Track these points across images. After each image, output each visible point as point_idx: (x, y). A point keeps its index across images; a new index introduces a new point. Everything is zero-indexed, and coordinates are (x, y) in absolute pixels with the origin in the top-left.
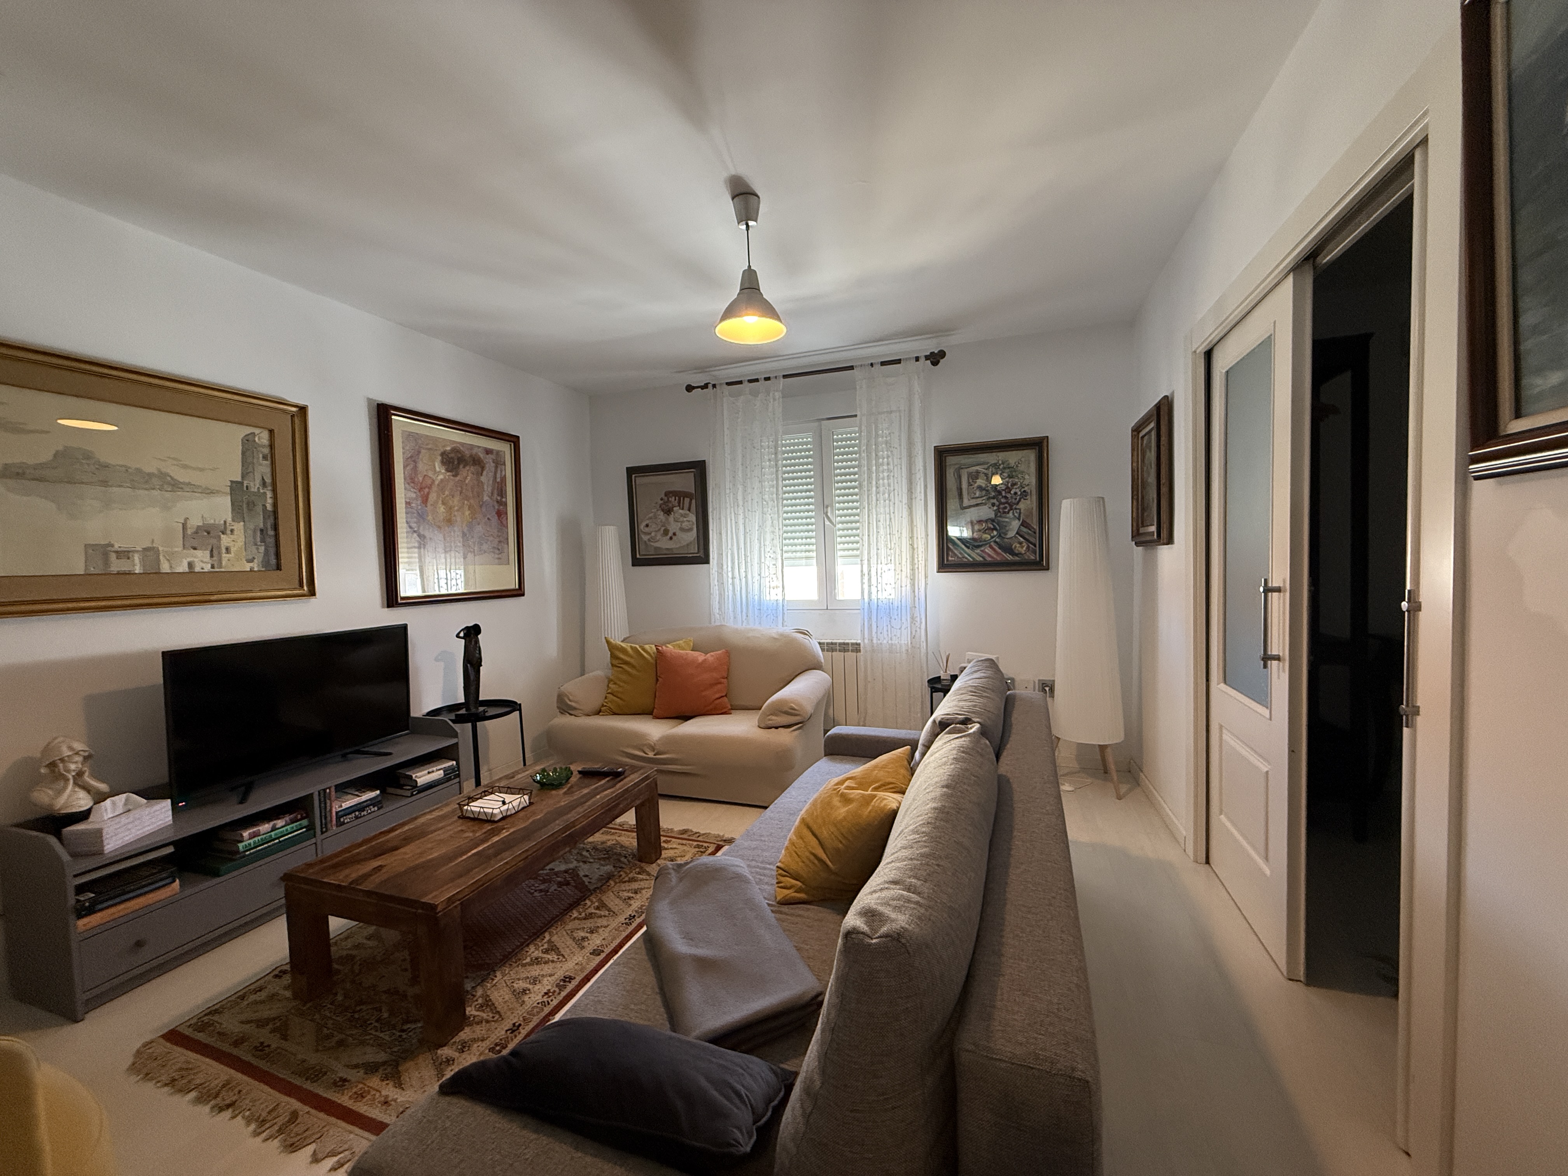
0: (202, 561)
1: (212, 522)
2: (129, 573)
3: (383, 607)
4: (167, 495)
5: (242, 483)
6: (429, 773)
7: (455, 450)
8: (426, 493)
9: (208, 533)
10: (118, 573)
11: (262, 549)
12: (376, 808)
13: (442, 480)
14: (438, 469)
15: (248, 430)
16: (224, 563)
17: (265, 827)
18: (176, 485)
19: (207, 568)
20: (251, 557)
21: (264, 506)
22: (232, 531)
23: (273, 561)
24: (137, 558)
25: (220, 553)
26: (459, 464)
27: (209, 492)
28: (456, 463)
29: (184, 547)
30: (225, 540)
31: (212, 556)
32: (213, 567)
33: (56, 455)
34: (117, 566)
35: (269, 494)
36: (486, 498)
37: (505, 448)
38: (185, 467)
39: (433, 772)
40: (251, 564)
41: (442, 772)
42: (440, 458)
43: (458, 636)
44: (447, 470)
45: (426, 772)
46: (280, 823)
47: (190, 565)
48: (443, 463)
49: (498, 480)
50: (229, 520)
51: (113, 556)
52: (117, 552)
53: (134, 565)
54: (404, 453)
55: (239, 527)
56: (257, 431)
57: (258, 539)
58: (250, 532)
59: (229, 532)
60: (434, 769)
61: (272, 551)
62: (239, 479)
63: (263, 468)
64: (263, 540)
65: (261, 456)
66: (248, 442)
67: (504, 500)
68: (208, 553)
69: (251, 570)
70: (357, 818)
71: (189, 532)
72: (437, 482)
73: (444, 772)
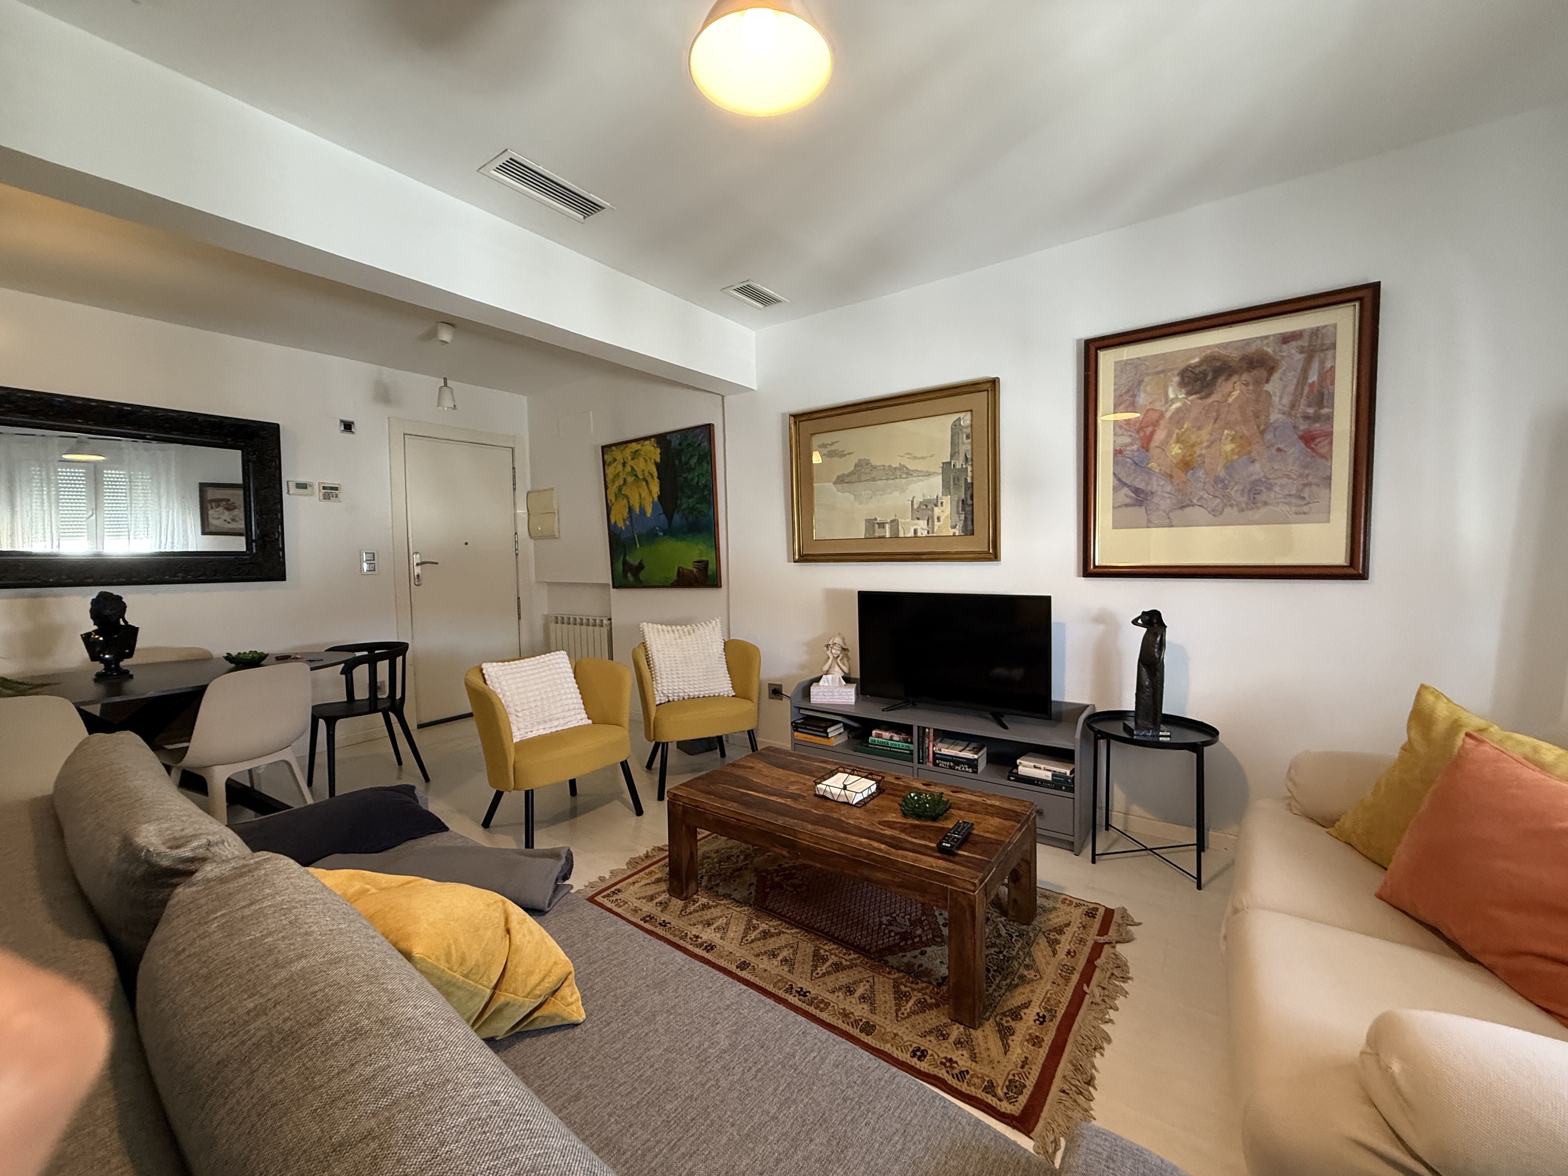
0: (922, 526)
1: (929, 497)
2: (884, 537)
3: (1079, 576)
4: (904, 481)
5: (950, 463)
7: (1207, 360)
8: (1148, 433)
9: (926, 506)
10: (879, 538)
11: (963, 517)
12: (970, 770)
14: (1171, 395)
15: (955, 417)
16: (935, 530)
17: (886, 735)
18: (909, 473)
19: (925, 533)
20: (954, 524)
21: (966, 479)
22: (942, 503)
23: (970, 527)
24: (887, 526)
25: (933, 522)
26: (1215, 378)
27: (929, 474)
28: (1209, 378)
29: (912, 519)
30: (937, 511)
31: (928, 524)
32: (928, 533)
33: (855, 467)
34: (878, 532)
35: (969, 469)
36: (1275, 417)
37: (1336, 318)
38: (915, 458)
40: (954, 530)
41: (1050, 774)
42: (1177, 379)
43: (1135, 622)
44: (1189, 394)
45: (1033, 764)
46: (896, 737)
47: (915, 531)
48: (1183, 384)
49: (1313, 378)
50: (940, 494)
51: (877, 526)
52: (879, 524)
53: (885, 532)
55: (947, 500)
56: (961, 415)
57: (960, 509)
58: (955, 504)
59: (939, 504)
60: (1042, 766)
61: (969, 517)
62: (949, 460)
63: (965, 446)
64: (963, 510)
65: (965, 436)
66: (956, 426)
67: (1325, 411)
68: (926, 522)
69: (954, 535)
70: (951, 767)
71: (915, 506)
73: (1053, 775)
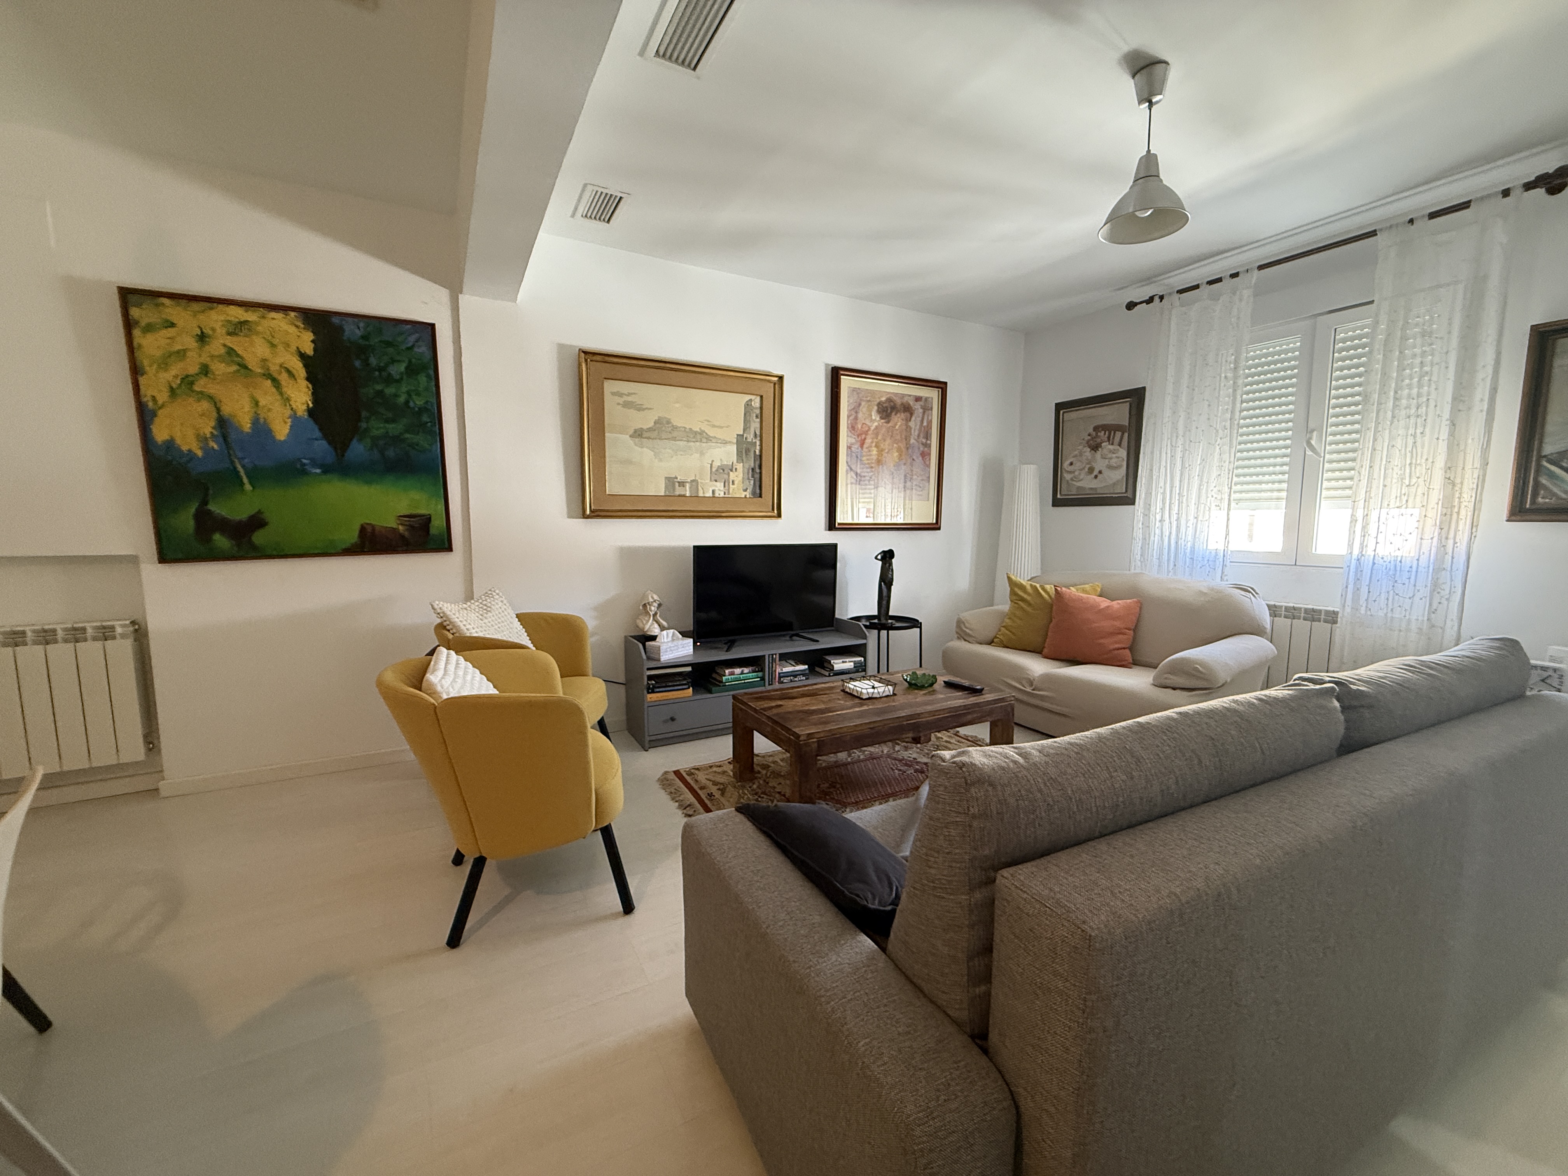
0: (719, 489)
1: (726, 463)
2: (684, 496)
3: (826, 530)
4: (704, 445)
5: (743, 436)
6: (843, 662)
7: (889, 400)
8: (863, 438)
9: (724, 471)
10: (679, 496)
11: (752, 482)
12: (804, 678)
13: (877, 427)
14: (874, 418)
15: (748, 397)
16: (731, 491)
17: (738, 671)
18: (709, 439)
19: (722, 495)
20: (745, 488)
21: (755, 452)
22: (736, 469)
23: (758, 491)
24: (688, 486)
25: (729, 485)
26: (891, 412)
27: (725, 443)
28: (889, 411)
29: (711, 480)
30: (732, 475)
31: (724, 486)
32: (725, 494)
33: (655, 423)
34: (679, 491)
35: (758, 443)
36: (912, 441)
37: (933, 394)
38: (714, 426)
39: (846, 662)
40: (745, 493)
41: (852, 664)
42: (876, 408)
43: (876, 558)
44: (881, 418)
45: (841, 661)
46: (746, 670)
47: (713, 492)
48: (878, 412)
49: (925, 424)
50: (735, 461)
51: (677, 484)
52: (679, 482)
53: (686, 491)
54: (848, 406)
55: (740, 466)
56: (753, 397)
57: (750, 475)
58: (746, 471)
59: (734, 470)
60: (847, 660)
61: (758, 484)
62: (742, 433)
63: (755, 425)
64: (753, 476)
65: (755, 415)
66: (748, 405)
67: (929, 442)
68: (723, 484)
69: (745, 497)
70: (791, 681)
71: (714, 470)
72: (872, 428)
73: (855, 664)
